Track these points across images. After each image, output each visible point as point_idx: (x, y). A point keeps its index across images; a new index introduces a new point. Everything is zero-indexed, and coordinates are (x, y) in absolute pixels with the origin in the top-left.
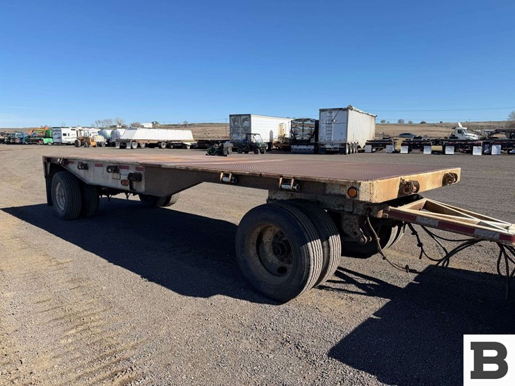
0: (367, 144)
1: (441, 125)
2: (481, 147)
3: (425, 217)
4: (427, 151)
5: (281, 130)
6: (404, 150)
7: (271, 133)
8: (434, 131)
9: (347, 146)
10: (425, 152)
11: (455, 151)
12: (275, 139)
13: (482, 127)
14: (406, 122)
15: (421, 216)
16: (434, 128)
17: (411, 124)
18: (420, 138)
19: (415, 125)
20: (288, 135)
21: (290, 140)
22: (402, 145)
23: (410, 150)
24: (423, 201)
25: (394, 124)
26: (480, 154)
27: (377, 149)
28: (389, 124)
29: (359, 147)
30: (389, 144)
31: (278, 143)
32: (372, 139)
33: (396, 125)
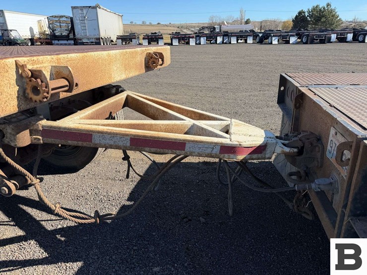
0: (117, 38)
1: (170, 25)
2: (194, 39)
3: (107, 133)
4: (161, 43)
5: (41, 27)
6: (145, 42)
7: (31, 30)
8: (166, 30)
9: (101, 40)
10: (160, 44)
11: (179, 43)
12: (37, 36)
13: (194, 27)
14: (148, 23)
15: (99, 132)
16: (166, 28)
17: (151, 25)
18: (156, 33)
19: (153, 26)
20: (48, 32)
21: (50, 35)
22: (144, 39)
23: (149, 43)
24: (122, 97)
25: (140, 25)
26: (194, 44)
27: (126, 42)
28: (136, 25)
29: (112, 41)
30: (134, 38)
31: (40, 38)
32: (122, 35)
33: (141, 25)
